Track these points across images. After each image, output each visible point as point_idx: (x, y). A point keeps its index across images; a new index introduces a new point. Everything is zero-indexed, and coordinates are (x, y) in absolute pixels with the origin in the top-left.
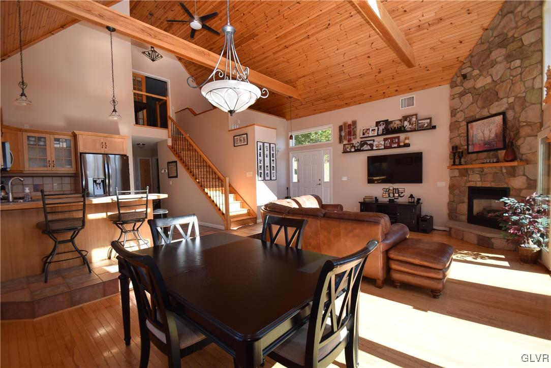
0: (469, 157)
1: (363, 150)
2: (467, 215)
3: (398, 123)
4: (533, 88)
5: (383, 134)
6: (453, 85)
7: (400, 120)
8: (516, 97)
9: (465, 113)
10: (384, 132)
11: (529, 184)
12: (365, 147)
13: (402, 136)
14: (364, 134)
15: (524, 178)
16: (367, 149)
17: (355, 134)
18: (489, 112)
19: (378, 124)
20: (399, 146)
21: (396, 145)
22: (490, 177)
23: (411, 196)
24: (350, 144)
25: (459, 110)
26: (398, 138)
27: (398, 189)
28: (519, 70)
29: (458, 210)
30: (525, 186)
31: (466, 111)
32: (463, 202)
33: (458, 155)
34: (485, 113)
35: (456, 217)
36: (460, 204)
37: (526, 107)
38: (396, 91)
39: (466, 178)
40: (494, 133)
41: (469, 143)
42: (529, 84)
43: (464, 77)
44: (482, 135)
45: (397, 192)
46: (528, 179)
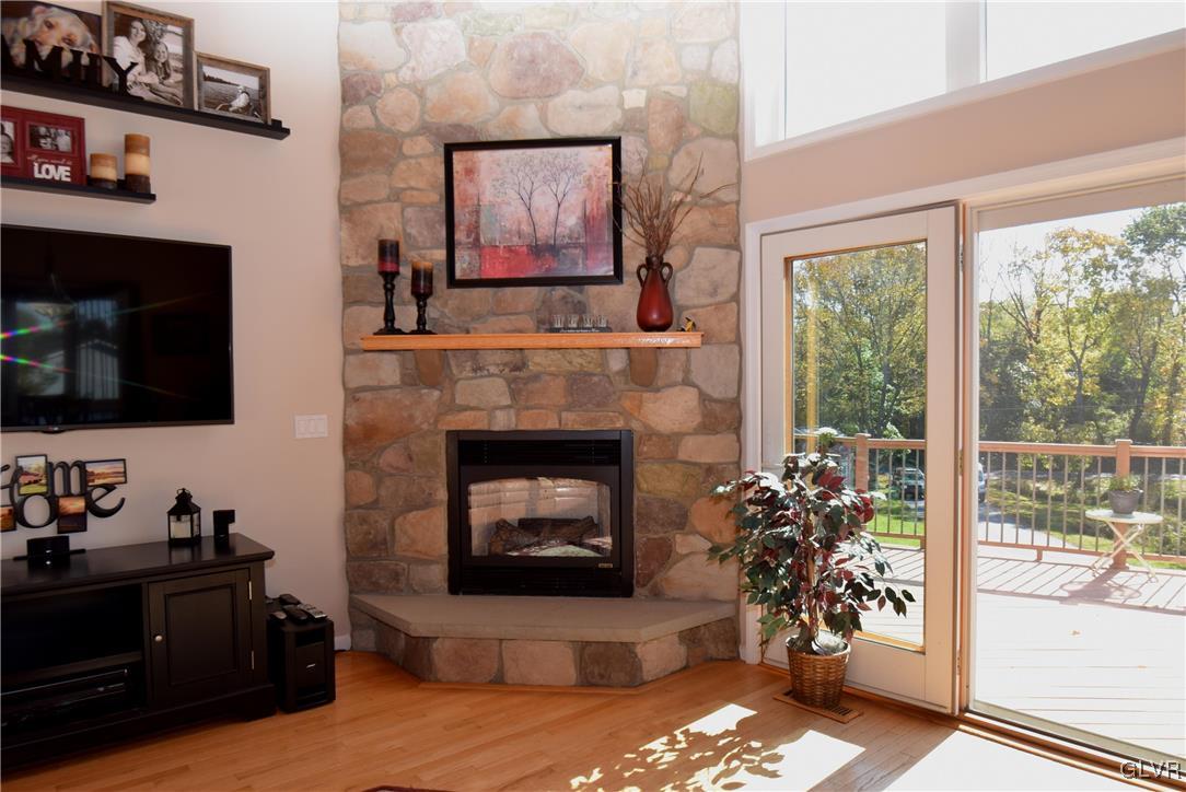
2: (446, 561)
3: (69, 27)
4: (710, 79)
7: (92, 22)
8: (653, 93)
9: (422, 99)
11: (706, 414)
13: (104, 127)
15: (691, 394)
18: (543, 121)
20: (86, 184)
21: (62, 173)
22: (555, 391)
23: (184, 506)
25: (389, 78)
26: (76, 126)
27: (81, 465)
29: (402, 540)
30: (694, 421)
31: (431, 94)
32: (427, 504)
33: (398, 283)
35: (396, 576)
36: (411, 516)
37: (691, 137)
39: (436, 393)
40: (579, 213)
41: (460, 236)
42: (697, 59)
44: (522, 212)
45: (75, 487)
46: (704, 398)
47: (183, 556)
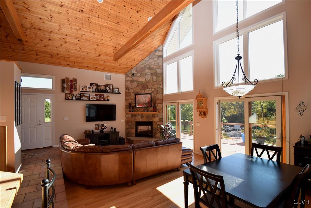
0: (136, 109)
1: (83, 100)
2: (135, 134)
4: (160, 88)
5: (95, 92)
6: (127, 76)
7: (105, 86)
8: (154, 89)
9: (133, 90)
10: (97, 91)
11: (160, 120)
12: (84, 98)
13: (106, 95)
14: (83, 89)
15: (158, 118)
16: (85, 99)
17: (75, 88)
18: (144, 92)
19: (92, 85)
20: (104, 100)
21: (103, 99)
22: (145, 118)
23: (112, 128)
24: (72, 94)
25: (130, 88)
26: (104, 95)
27: (104, 124)
28: (155, 80)
29: (131, 132)
30: (158, 120)
31: (134, 89)
32: (133, 128)
33: (131, 107)
34: (143, 92)
35: (130, 135)
36: (132, 129)
37: (158, 93)
38: (103, 69)
39: (134, 118)
40: (147, 101)
41: (136, 103)
42: (159, 86)
43: (133, 74)
44: (142, 101)
45: (103, 126)
46: (159, 118)
47: (112, 132)
